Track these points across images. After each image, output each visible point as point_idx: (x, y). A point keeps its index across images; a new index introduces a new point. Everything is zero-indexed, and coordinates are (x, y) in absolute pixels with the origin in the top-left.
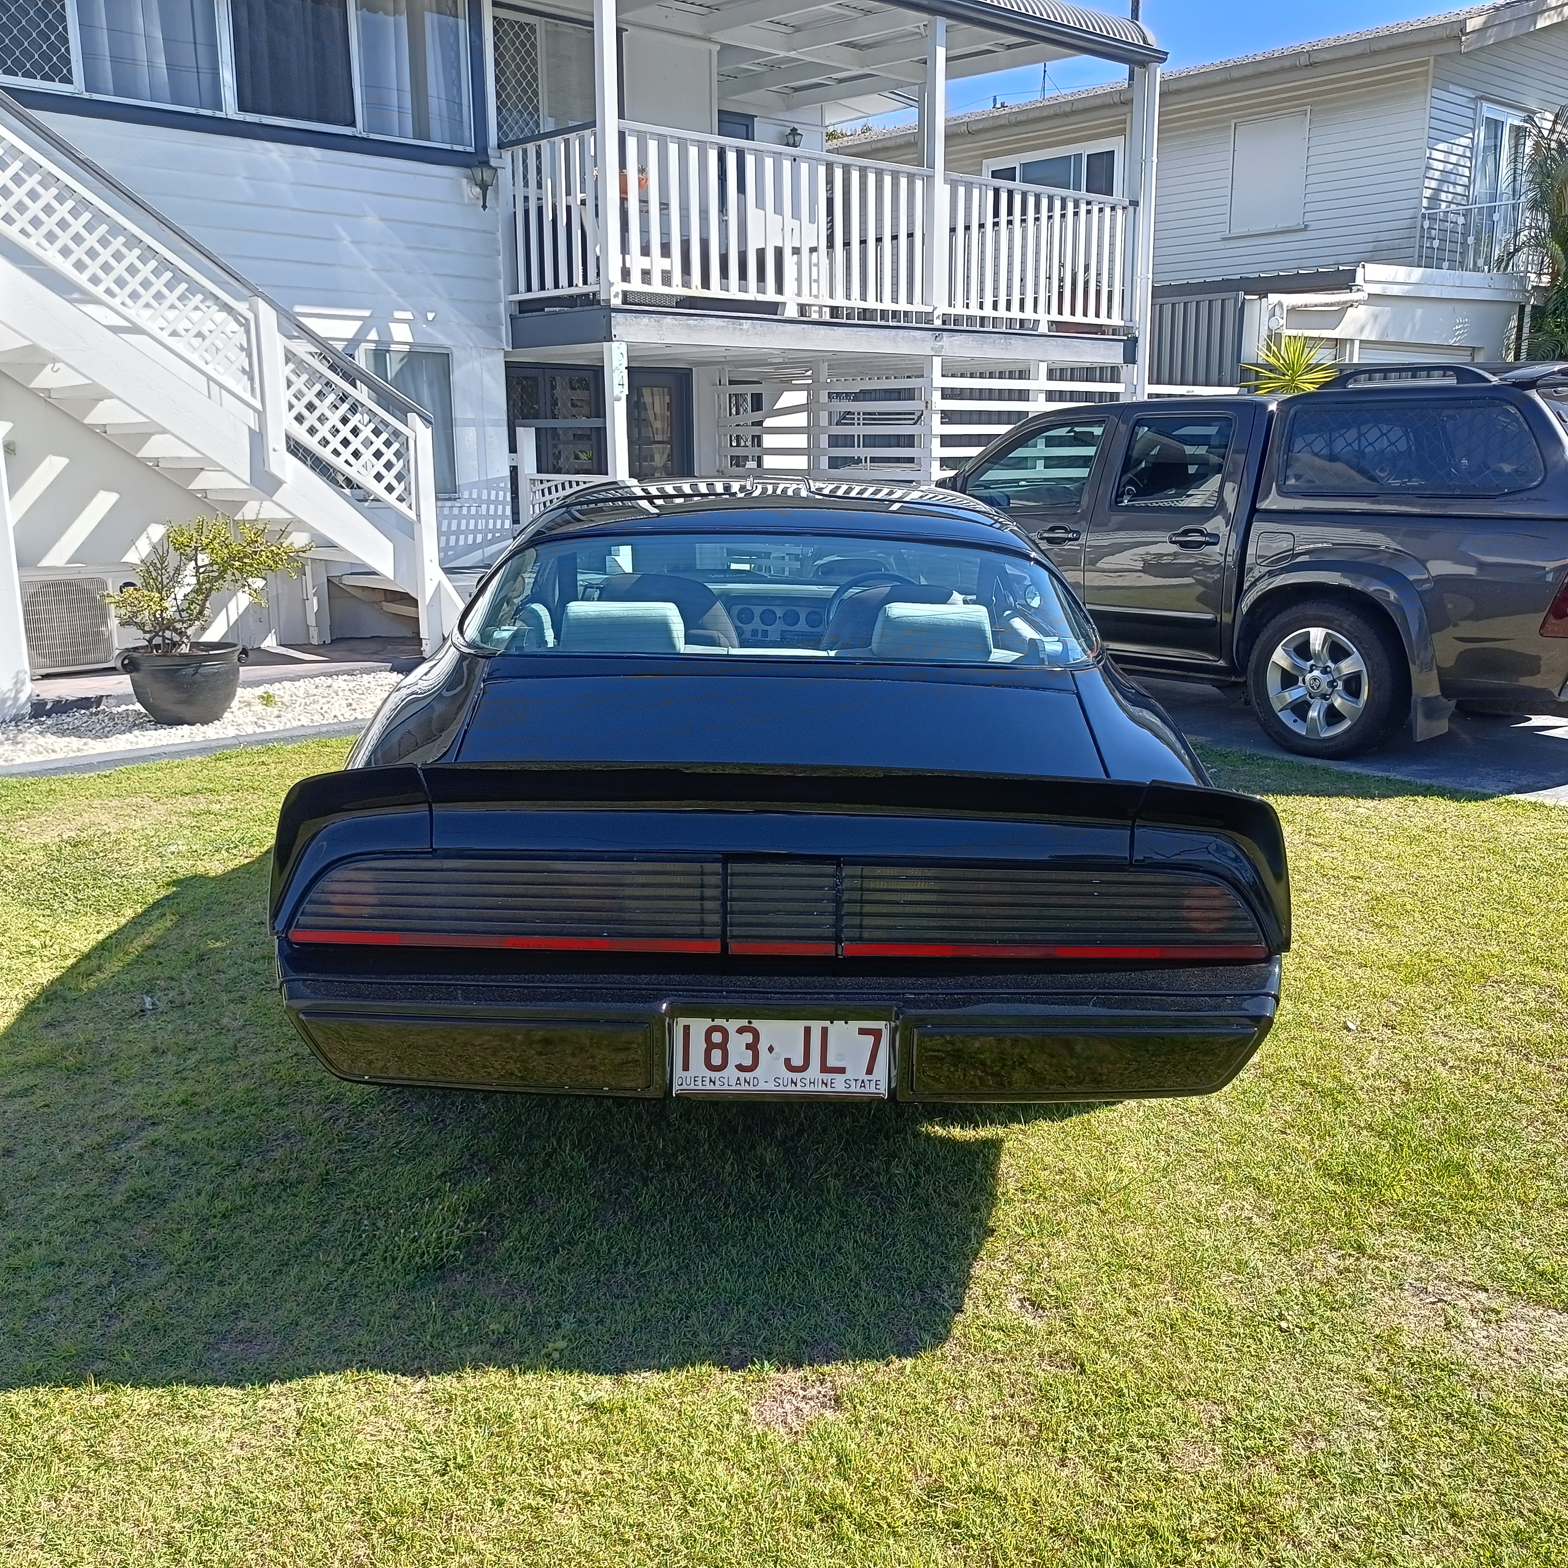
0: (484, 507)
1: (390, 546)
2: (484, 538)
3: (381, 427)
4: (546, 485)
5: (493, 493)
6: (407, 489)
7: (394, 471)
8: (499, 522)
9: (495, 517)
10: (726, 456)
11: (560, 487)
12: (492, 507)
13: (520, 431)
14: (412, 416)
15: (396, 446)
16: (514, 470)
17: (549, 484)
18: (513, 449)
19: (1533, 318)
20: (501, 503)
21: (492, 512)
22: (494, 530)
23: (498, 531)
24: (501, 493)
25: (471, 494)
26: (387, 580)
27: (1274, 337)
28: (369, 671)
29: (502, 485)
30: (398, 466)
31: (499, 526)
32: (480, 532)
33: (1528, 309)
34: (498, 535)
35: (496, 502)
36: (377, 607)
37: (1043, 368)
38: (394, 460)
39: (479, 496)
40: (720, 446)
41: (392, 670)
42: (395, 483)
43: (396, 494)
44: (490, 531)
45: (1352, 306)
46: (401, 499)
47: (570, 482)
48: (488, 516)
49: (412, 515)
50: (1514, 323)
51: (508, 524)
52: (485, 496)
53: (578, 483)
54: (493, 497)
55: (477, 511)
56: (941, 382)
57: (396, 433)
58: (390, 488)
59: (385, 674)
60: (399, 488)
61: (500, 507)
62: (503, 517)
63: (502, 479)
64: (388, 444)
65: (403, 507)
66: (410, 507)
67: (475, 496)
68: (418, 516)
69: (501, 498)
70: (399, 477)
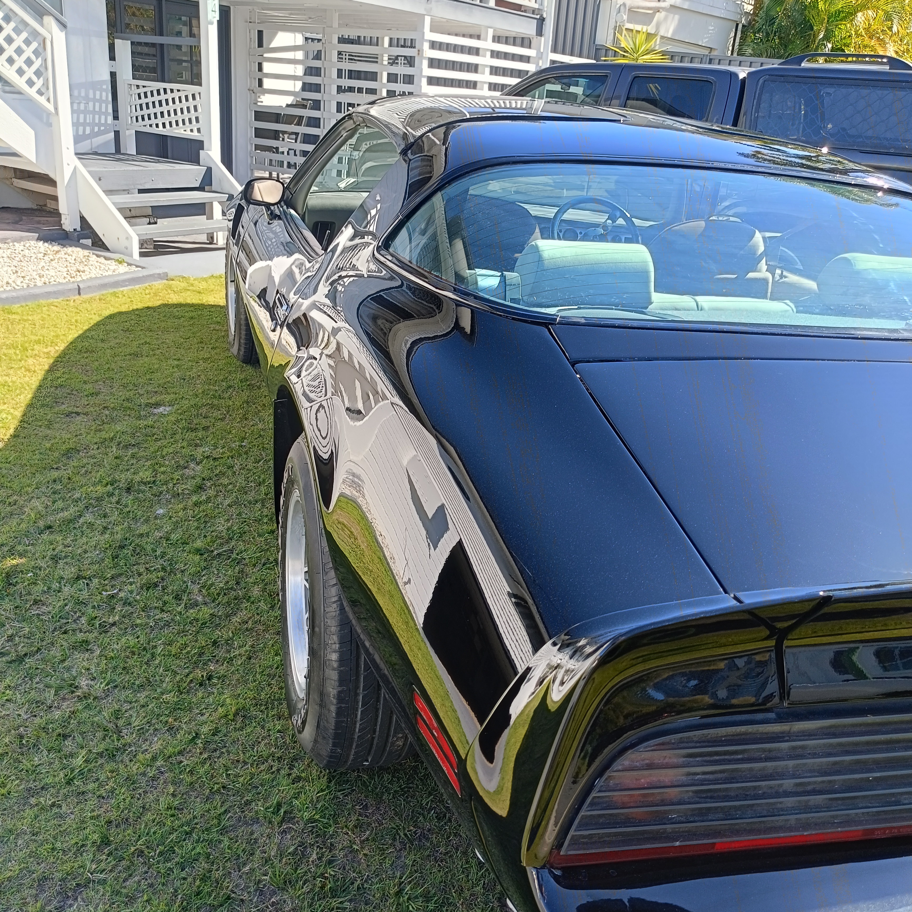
0: (91, 104)
1: (32, 132)
2: (92, 130)
3: (21, 27)
4: (142, 90)
5: (98, 93)
6: (46, 84)
7: (34, 67)
8: (103, 118)
9: (100, 113)
10: (255, 79)
11: (155, 93)
12: (97, 105)
13: (118, 42)
14: (49, 20)
15: (34, 45)
16: (113, 75)
17: (145, 90)
18: (112, 58)
19: (742, 32)
20: (104, 101)
21: (97, 109)
22: (99, 125)
23: (103, 125)
24: (104, 94)
25: (80, 93)
26: (30, 162)
27: (618, 29)
28: (19, 240)
29: (104, 87)
30: (38, 63)
31: (103, 121)
32: (89, 124)
33: (740, 26)
34: (102, 128)
35: (101, 101)
36: (7, 182)
37: (490, 33)
38: (33, 57)
39: (87, 95)
40: (250, 71)
41: (39, 239)
42: (34, 78)
43: (35, 88)
44: (97, 125)
45: (658, 11)
46: (40, 93)
47: (165, 90)
48: (94, 112)
49: (50, 107)
50: (733, 34)
51: (110, 118)
52: (91, 96)
53: (172, 91)
54: (98, 97)
55: (86, 107)
56: (430, 36)
57: (35, 34)
58: (30, 83)
59: (32, 243)
60: (39, 83)
61: (104, 105)
62: (106, 114)
63: (103, 82)
64: (27, 42)
65: (42, 100)
66: (48, 100)
67: (83, 94)
68: (56, 109)
69: (104, 98)
70: (38, 73)
